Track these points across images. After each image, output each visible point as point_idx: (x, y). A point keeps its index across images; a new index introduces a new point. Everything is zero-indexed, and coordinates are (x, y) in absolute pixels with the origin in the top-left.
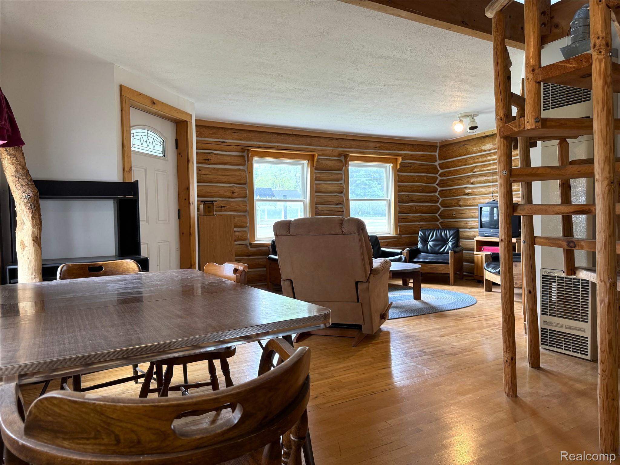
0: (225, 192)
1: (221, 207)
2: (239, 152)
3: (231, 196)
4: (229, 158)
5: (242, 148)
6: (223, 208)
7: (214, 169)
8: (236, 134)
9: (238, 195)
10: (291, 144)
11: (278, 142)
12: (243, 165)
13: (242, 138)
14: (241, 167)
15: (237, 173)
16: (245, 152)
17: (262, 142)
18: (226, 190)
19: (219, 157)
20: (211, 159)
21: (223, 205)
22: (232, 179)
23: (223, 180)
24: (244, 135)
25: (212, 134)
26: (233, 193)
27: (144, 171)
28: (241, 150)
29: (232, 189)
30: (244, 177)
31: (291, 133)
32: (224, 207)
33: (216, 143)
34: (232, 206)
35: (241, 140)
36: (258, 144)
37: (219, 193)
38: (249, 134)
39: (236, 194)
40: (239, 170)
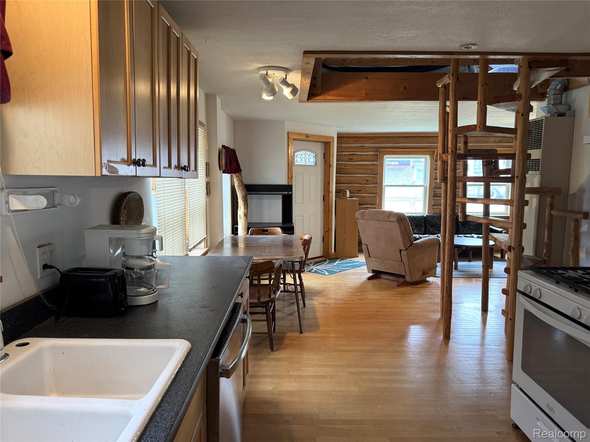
0: (362, 180)
1: (359, 191)
2: (374, 152)
3: (366, 183)
4: (366, 157)
5: (376, 150)
6: (360, 192)
7: (355, 165)
8: (371, 140)
9: (371, 182)
10: (415, 144)
11: (404, 143)
12: (377, 161)
13: (376, 143)
14: (375, 163)
15: (372, 167)
16: (378, 152)
17: (391, 144)
18: (363, 179)
19: (359, 156)
20: (354, 158)
21: (360, 190)
22: (368, 172)
23: (361, 172)
24: (378, 140)
25: (356, 141)
26: (367, 181)
27: (302, 175)
28: (375, 151)
29: (367, 178)
30: (376, 170)
31: (415, 136)
32: (361, 190)
33: (357, 147)
34: (366, 190)
35: (375, 144)
36: (389, 146)
37: (357, 181)
38: (382, 139)
39: (370, 182)
40: (374, 165)
